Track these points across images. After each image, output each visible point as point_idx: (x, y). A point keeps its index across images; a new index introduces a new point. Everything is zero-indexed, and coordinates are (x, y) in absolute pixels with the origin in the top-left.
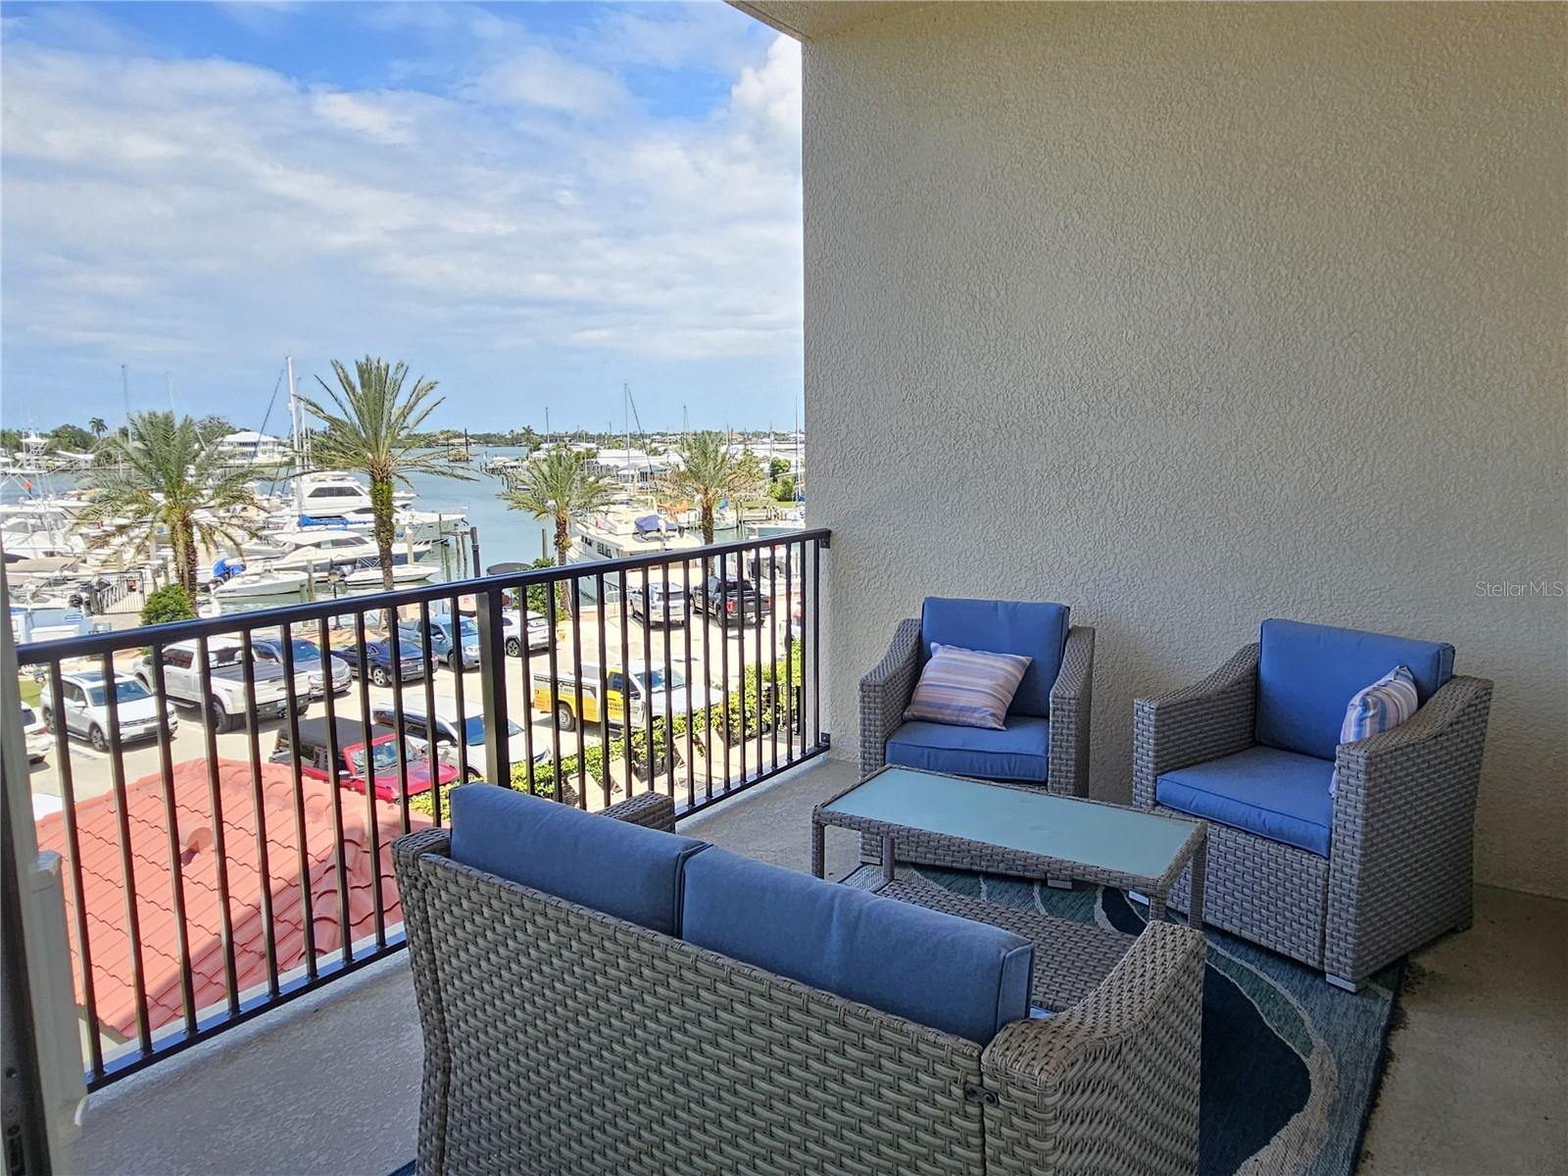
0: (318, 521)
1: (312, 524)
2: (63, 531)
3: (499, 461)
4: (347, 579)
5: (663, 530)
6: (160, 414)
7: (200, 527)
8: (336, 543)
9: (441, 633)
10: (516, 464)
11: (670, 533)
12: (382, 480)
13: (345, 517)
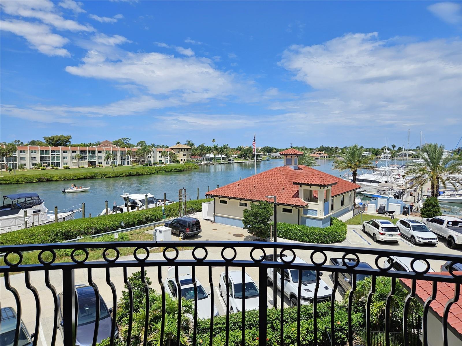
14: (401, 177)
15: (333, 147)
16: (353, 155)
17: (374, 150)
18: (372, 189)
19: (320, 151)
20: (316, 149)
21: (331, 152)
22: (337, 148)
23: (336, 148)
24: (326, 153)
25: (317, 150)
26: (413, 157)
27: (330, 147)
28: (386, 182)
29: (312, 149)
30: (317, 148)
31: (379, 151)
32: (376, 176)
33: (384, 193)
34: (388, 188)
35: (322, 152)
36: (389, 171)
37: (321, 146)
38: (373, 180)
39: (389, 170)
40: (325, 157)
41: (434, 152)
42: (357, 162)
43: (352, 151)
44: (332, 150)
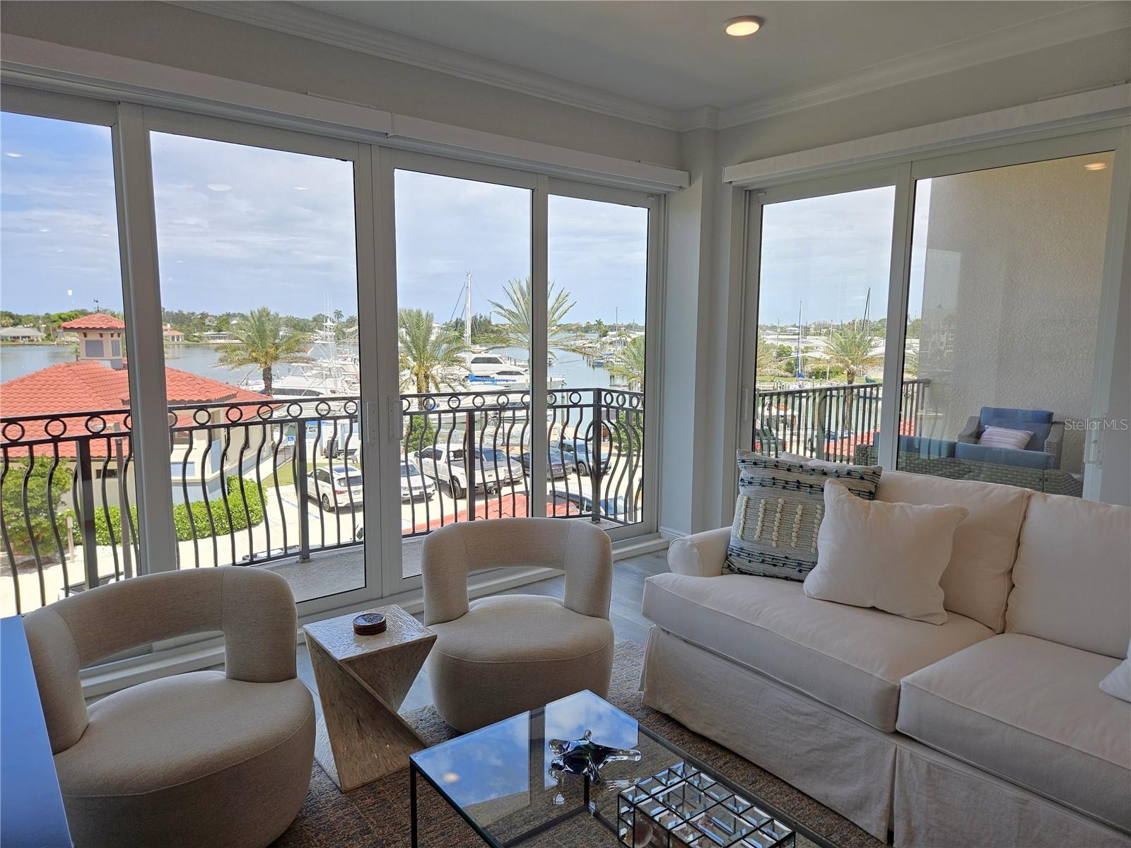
0: (480, 379)
1: (476, 381)
2: (341, 378)
3: (579, 343)
6: (415, 310)
7: (433, 377)
10: (590, 345)
13: (492, 376)
15: (193, 313)
16: (261, 333)
17: (296, 322)
21: (189, 326)
22: (204, 316)
23: (202, 314)
24: (175, 329)
27: (185, 313)
28: (333, 392)
31: (307, 325)
32: (311, 380)
35: (165, 325)
36: (337, 368)
38: (305, 389)
39: (337, 366)
40: (173, 338)
41: (418, 327)
42: (271, 347)
43: (258, 323)
44: (191, 320)
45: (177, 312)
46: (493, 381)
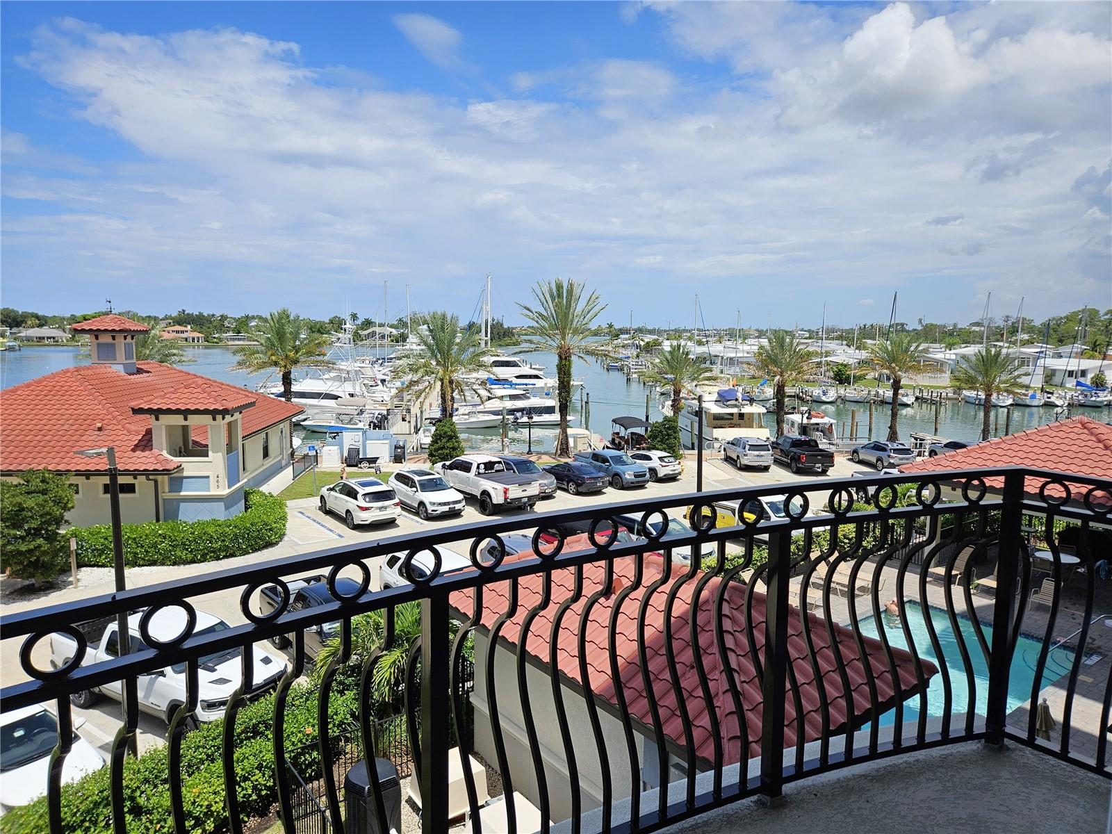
0: (498, 382)
1: (495, 384)
2: (360, 381)
3: (592, 346)
4: (519, 421)
5: (740, 400)
6: (439, 313)
8: (513, 397)
9: (609, 462)
10: (602, 348)
11: (744, 402)
12: (566, 358)
13: (510, 380)
14: (379, 382)
15: (213, 315)
16: (281, 335)
17: (313, 325)
18: (324, 412)
19: (180, 325)
20: (167, 319)
21: (208, 328)
22: (224, 318)
23: (222, 316)
24: (196, 331)
25: (171, 321)
26: (392, 341)
27: (205, 314)
28: (352, 395)
29: (156, 319)
30: (171, 318)
31: (324, 327)
32: (329, 383)
33: (350, 421)
34: (356, 408)
35: (186, 327)
36: (356, 371)
37: (181, 310)
38: (324, 392)
39: (356, 369)
40: (193, 339)
41: (443, 329)
42: (290, 351)
43: (277, 325)
44: (211, 321)
45: (198, 314)
46: (512, 385)
